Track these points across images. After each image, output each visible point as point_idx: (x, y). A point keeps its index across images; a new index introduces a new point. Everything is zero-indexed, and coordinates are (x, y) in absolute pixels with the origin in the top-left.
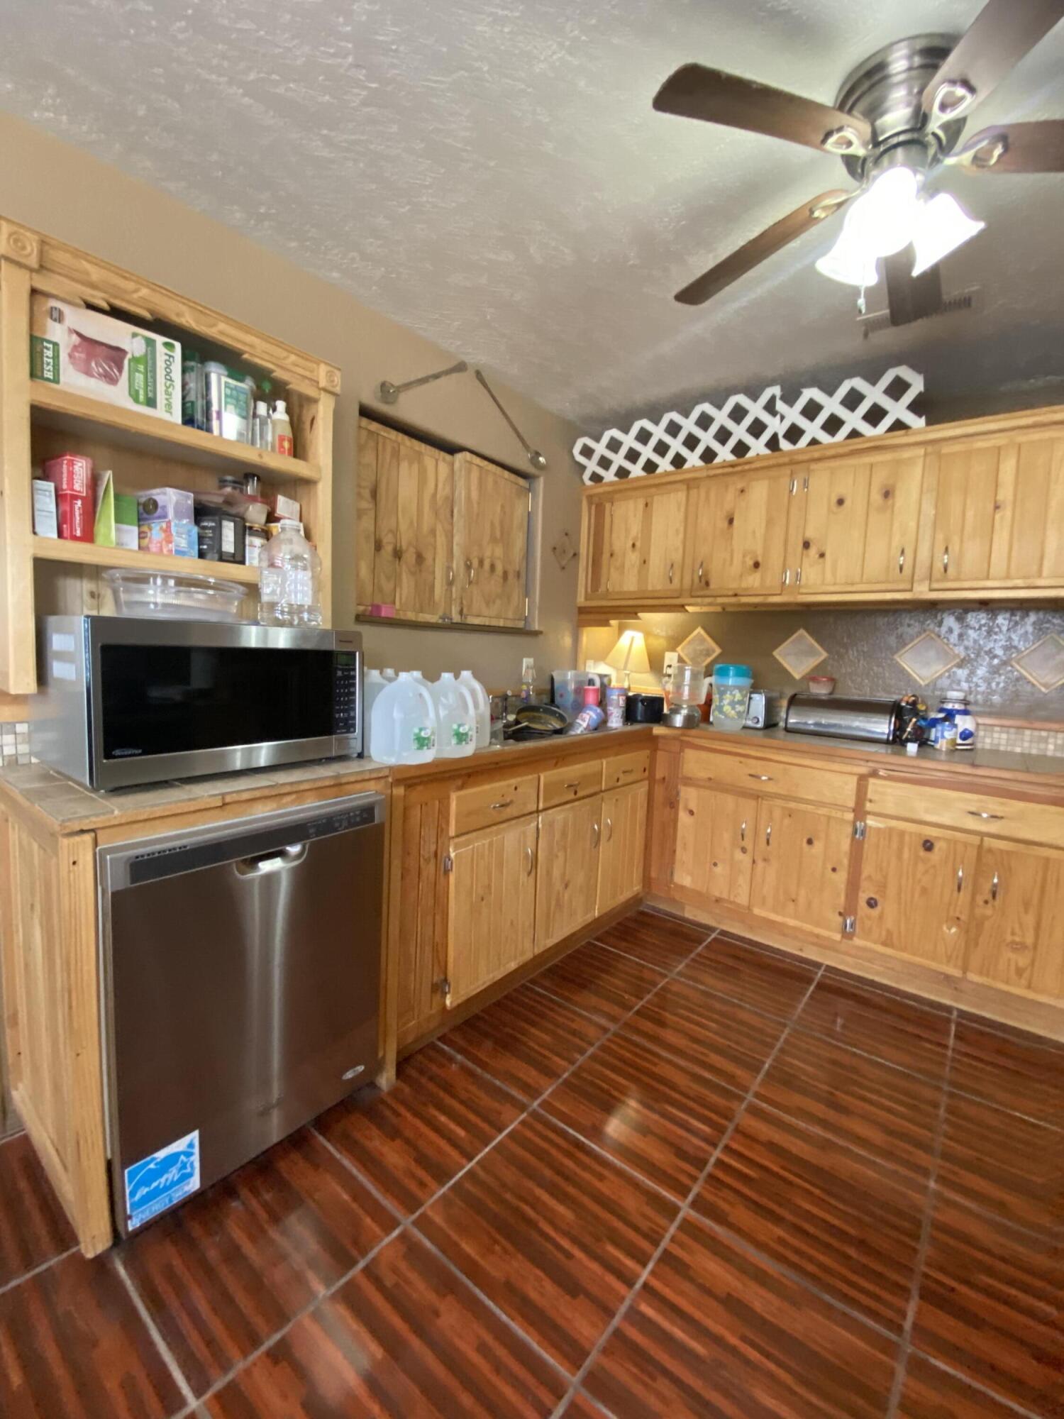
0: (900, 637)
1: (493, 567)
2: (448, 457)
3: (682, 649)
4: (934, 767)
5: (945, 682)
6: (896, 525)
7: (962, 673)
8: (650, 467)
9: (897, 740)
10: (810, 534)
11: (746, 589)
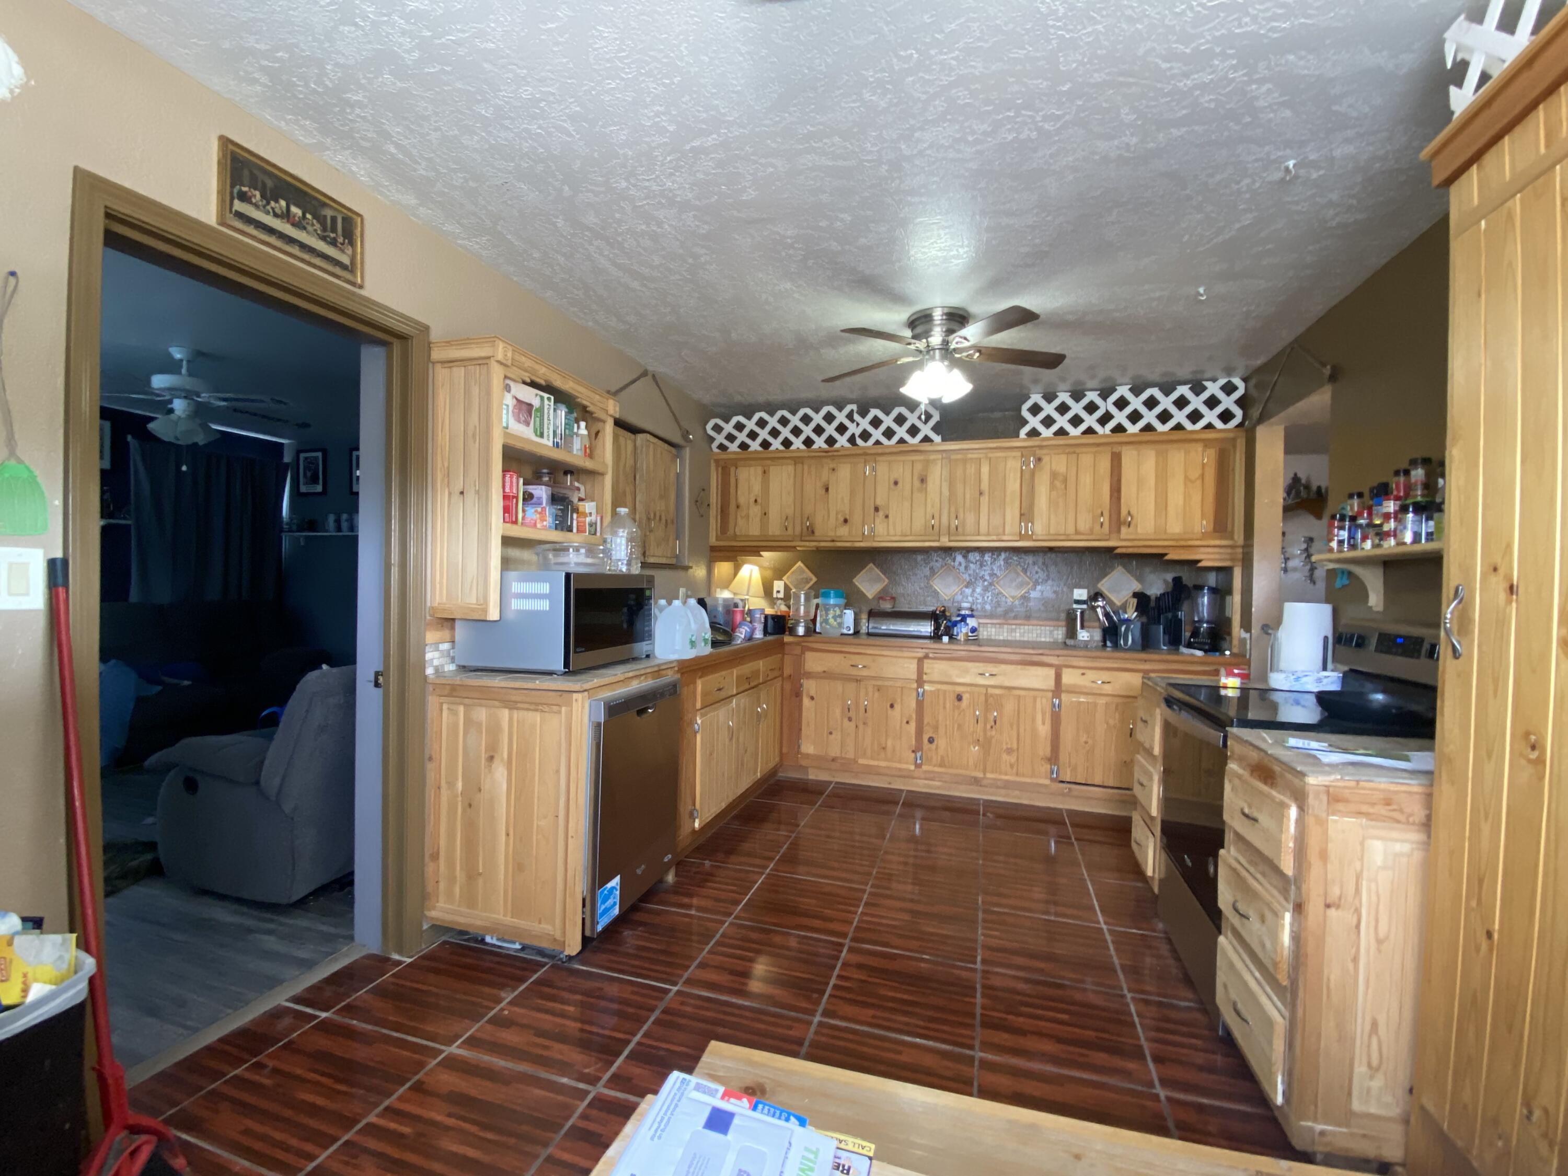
0: (932, 569)
1: (660, 517)
2: (632, 436)
3: (788, 578)
4: (960, 649)
5: (959, 597)
6: (929, 500)
7: (968, 591)
8: (765, 445)
9: (936, 637)
10: (879, 502)
11: (840, 537)
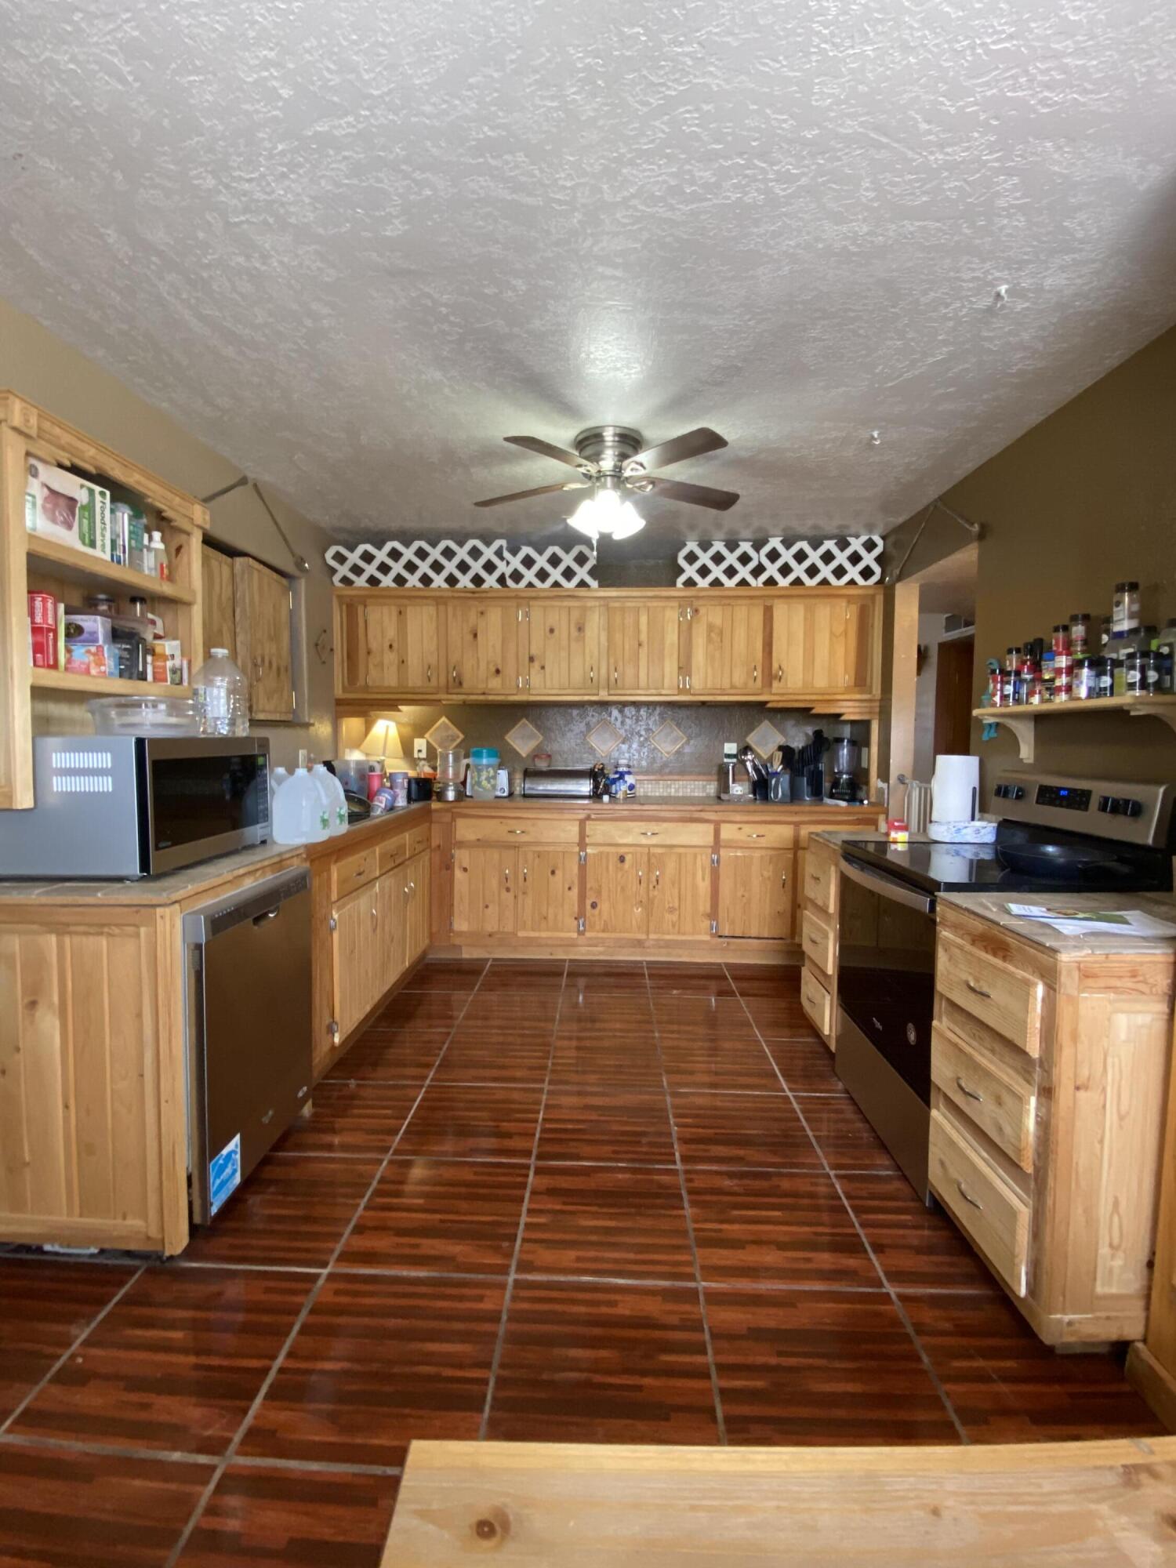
0: (588, 724)
1: (270, 663)
2: (229, 560)
3: (431, 735)
4: (622, 809)
5: (616, 754)
6: (587, 651)
7: (624, 747)
8: (400, 580)
9: (596, 796)
10: (534, 652)
11: (492, 689)
